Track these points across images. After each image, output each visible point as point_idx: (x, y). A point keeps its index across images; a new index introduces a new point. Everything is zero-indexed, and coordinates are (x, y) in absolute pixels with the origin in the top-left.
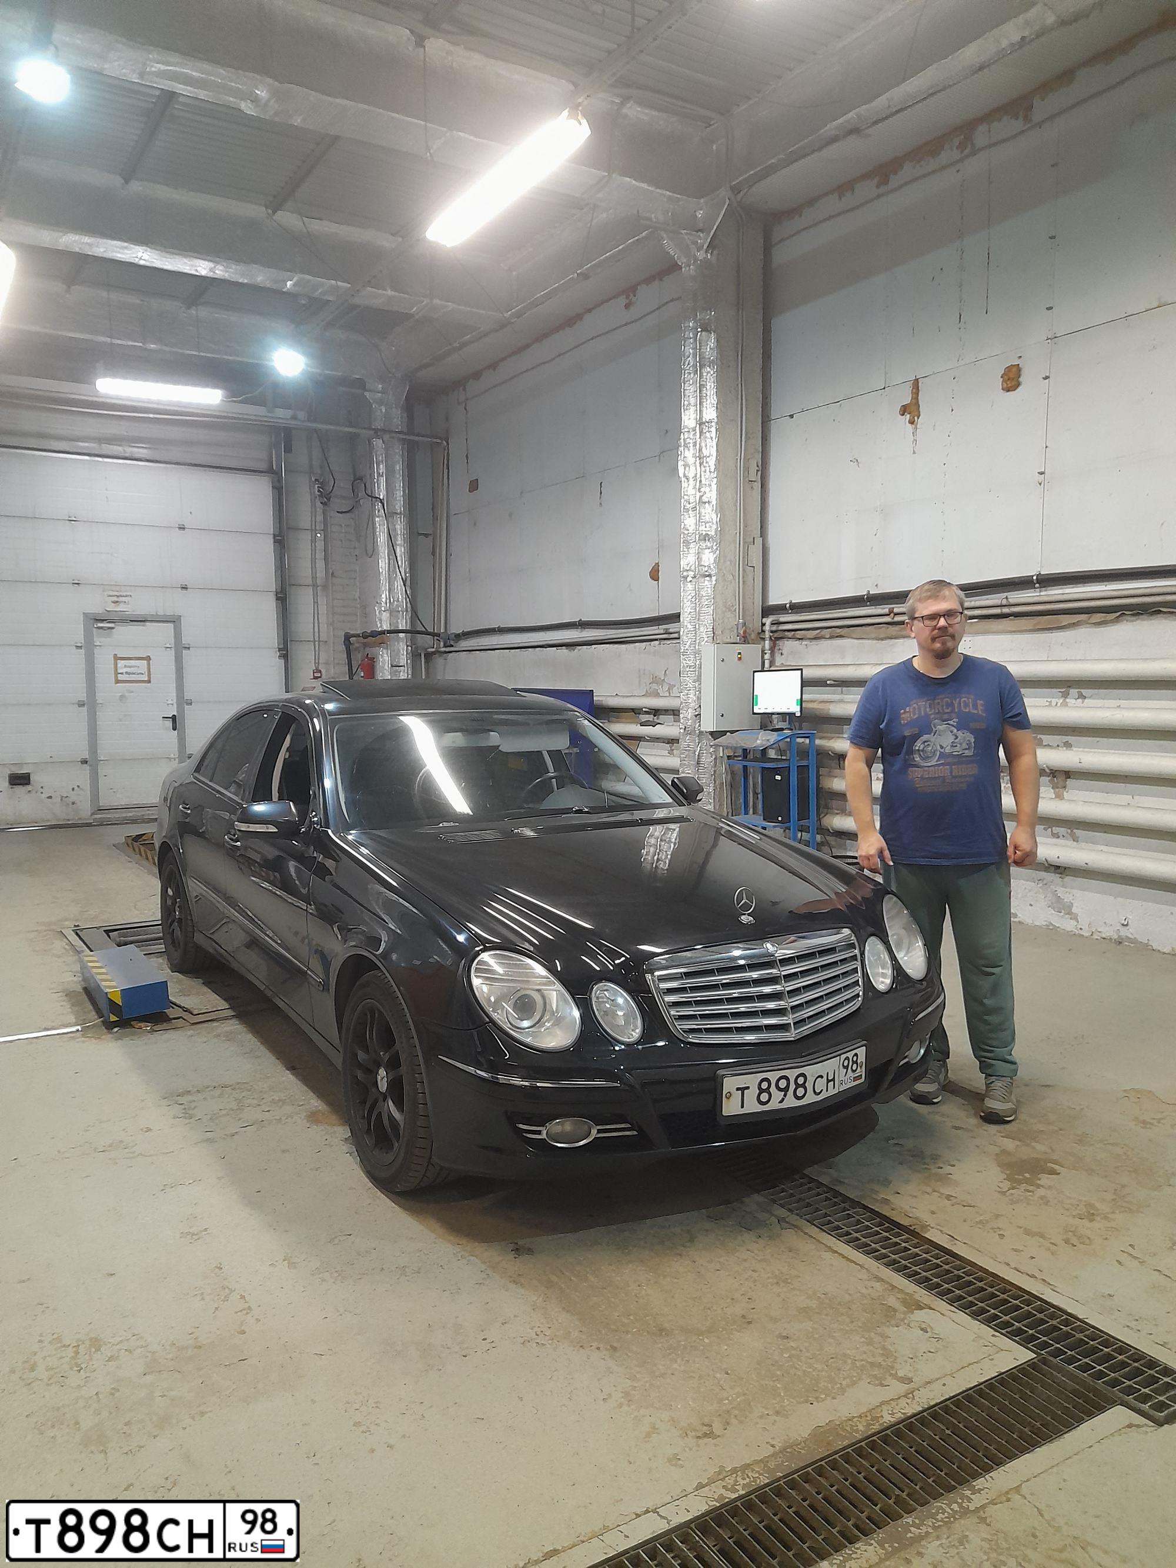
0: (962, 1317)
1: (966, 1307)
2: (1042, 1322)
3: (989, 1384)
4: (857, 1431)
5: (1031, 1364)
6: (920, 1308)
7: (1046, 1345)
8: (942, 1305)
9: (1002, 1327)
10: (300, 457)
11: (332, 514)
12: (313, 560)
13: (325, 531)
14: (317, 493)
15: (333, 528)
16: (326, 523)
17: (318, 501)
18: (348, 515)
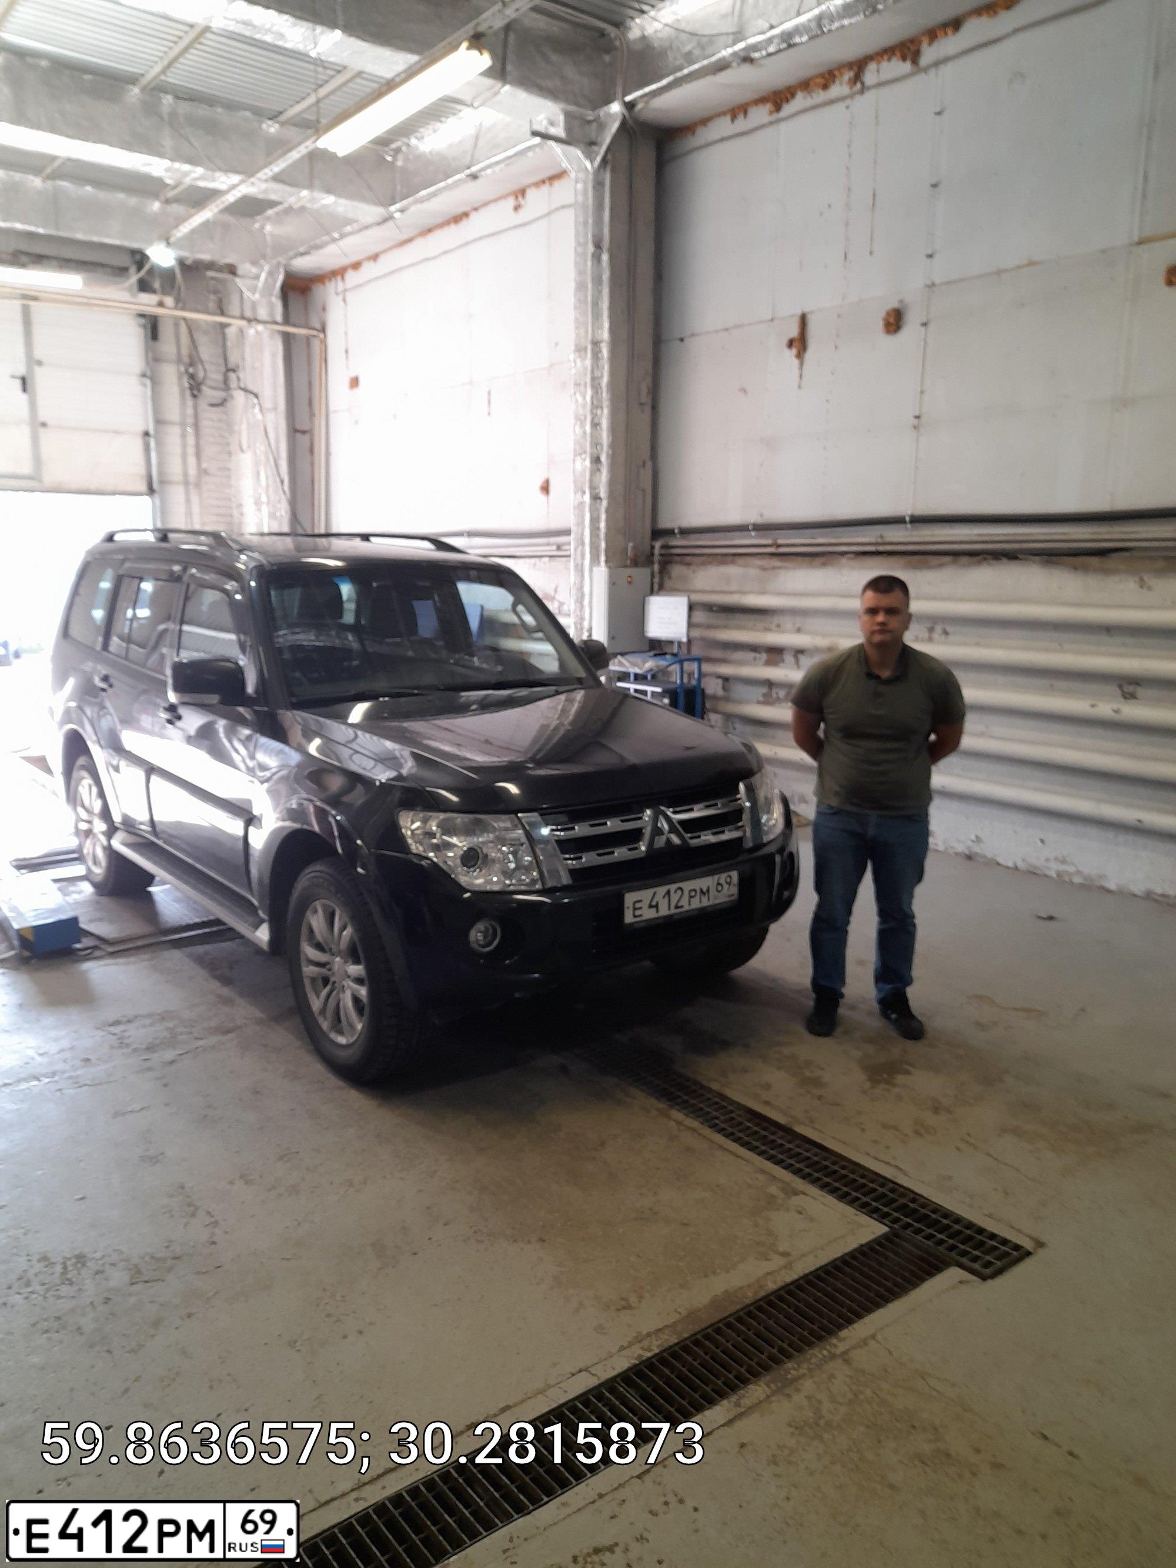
0: (831, 1200)
1: (833, 1191)
2: (894, 1201)
3: (852, 1254)
4: (747, 1298)
5: (885, 1236)
6: (796, 1193)
7: (896, 1220)
8: (814, 1191)
9: (864, 1208)
10: (167, 346)
11: (203, 405)
12: (184, 456)
13: (196, 426)
14: (187, 385)
15: (204, 423)
16: (196, 415)
17: (188, 393)
18: (221, 409)
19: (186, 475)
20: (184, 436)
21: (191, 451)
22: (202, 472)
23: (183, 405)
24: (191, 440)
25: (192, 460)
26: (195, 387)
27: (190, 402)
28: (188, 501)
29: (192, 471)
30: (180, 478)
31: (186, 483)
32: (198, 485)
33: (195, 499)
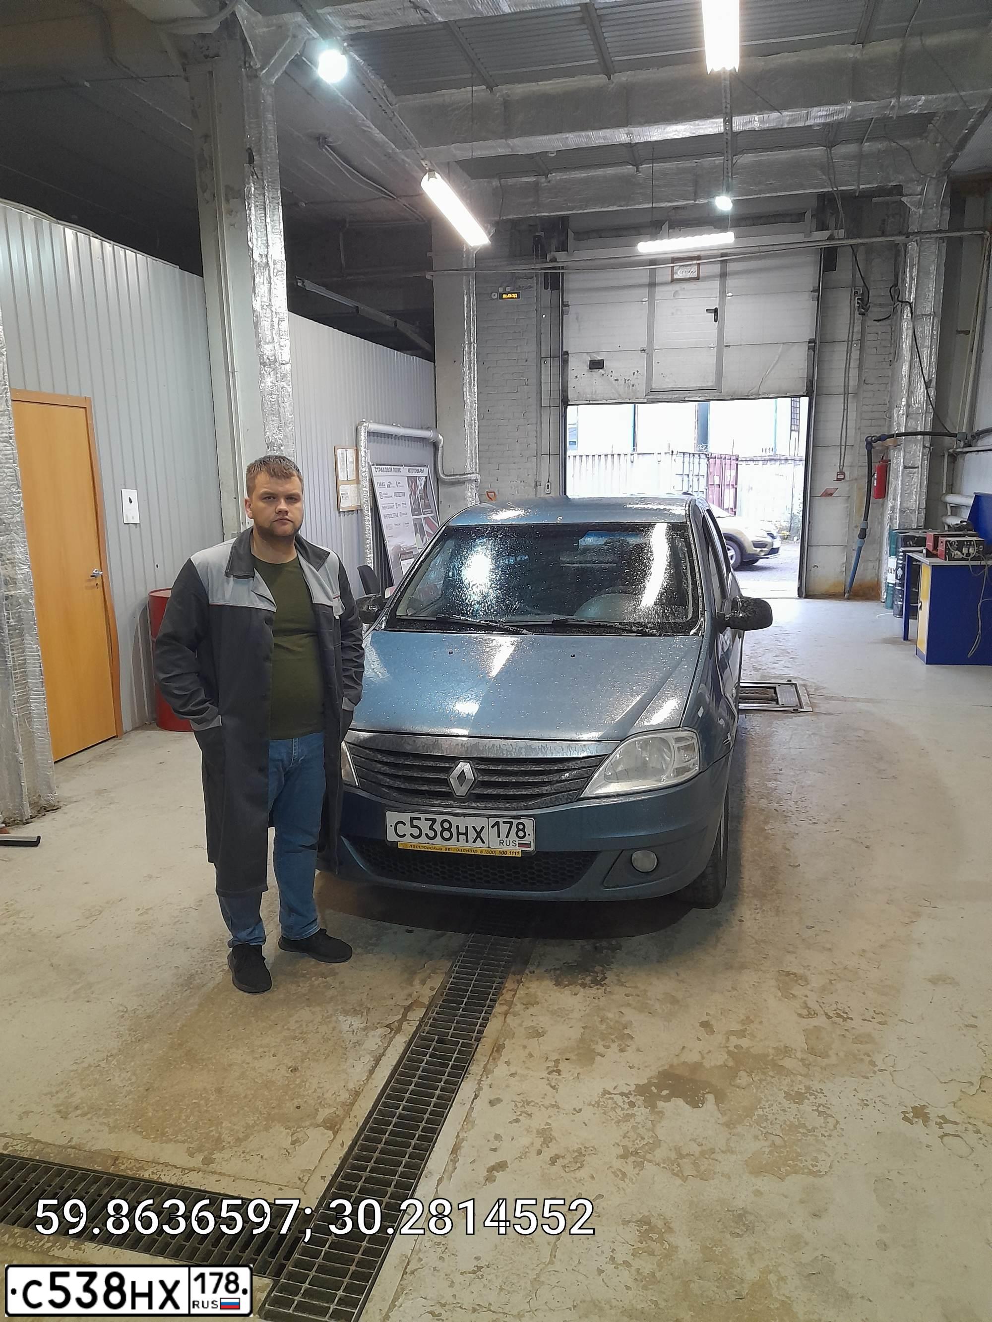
10: (844, 272)
11: (870, 323)
12: (847, 370)
13: (862, 340)
14: (857, 305)
15: (869, 337)
16: (863, 333)
17: (857, 312)
18: (887, 322)
19: (846, 386)
20: (849, 352)
21: (854, 364)
22: (862, 382)
23: (852, 324)
24: (855, 354)
25: (854, 373)
26: (864, 306)
27: (858, 323)
28: (845, 410)
29: (853, 383)
30: (841, 390)
31: (846, 393)
32: (856, 394)
33: (852, 407)
